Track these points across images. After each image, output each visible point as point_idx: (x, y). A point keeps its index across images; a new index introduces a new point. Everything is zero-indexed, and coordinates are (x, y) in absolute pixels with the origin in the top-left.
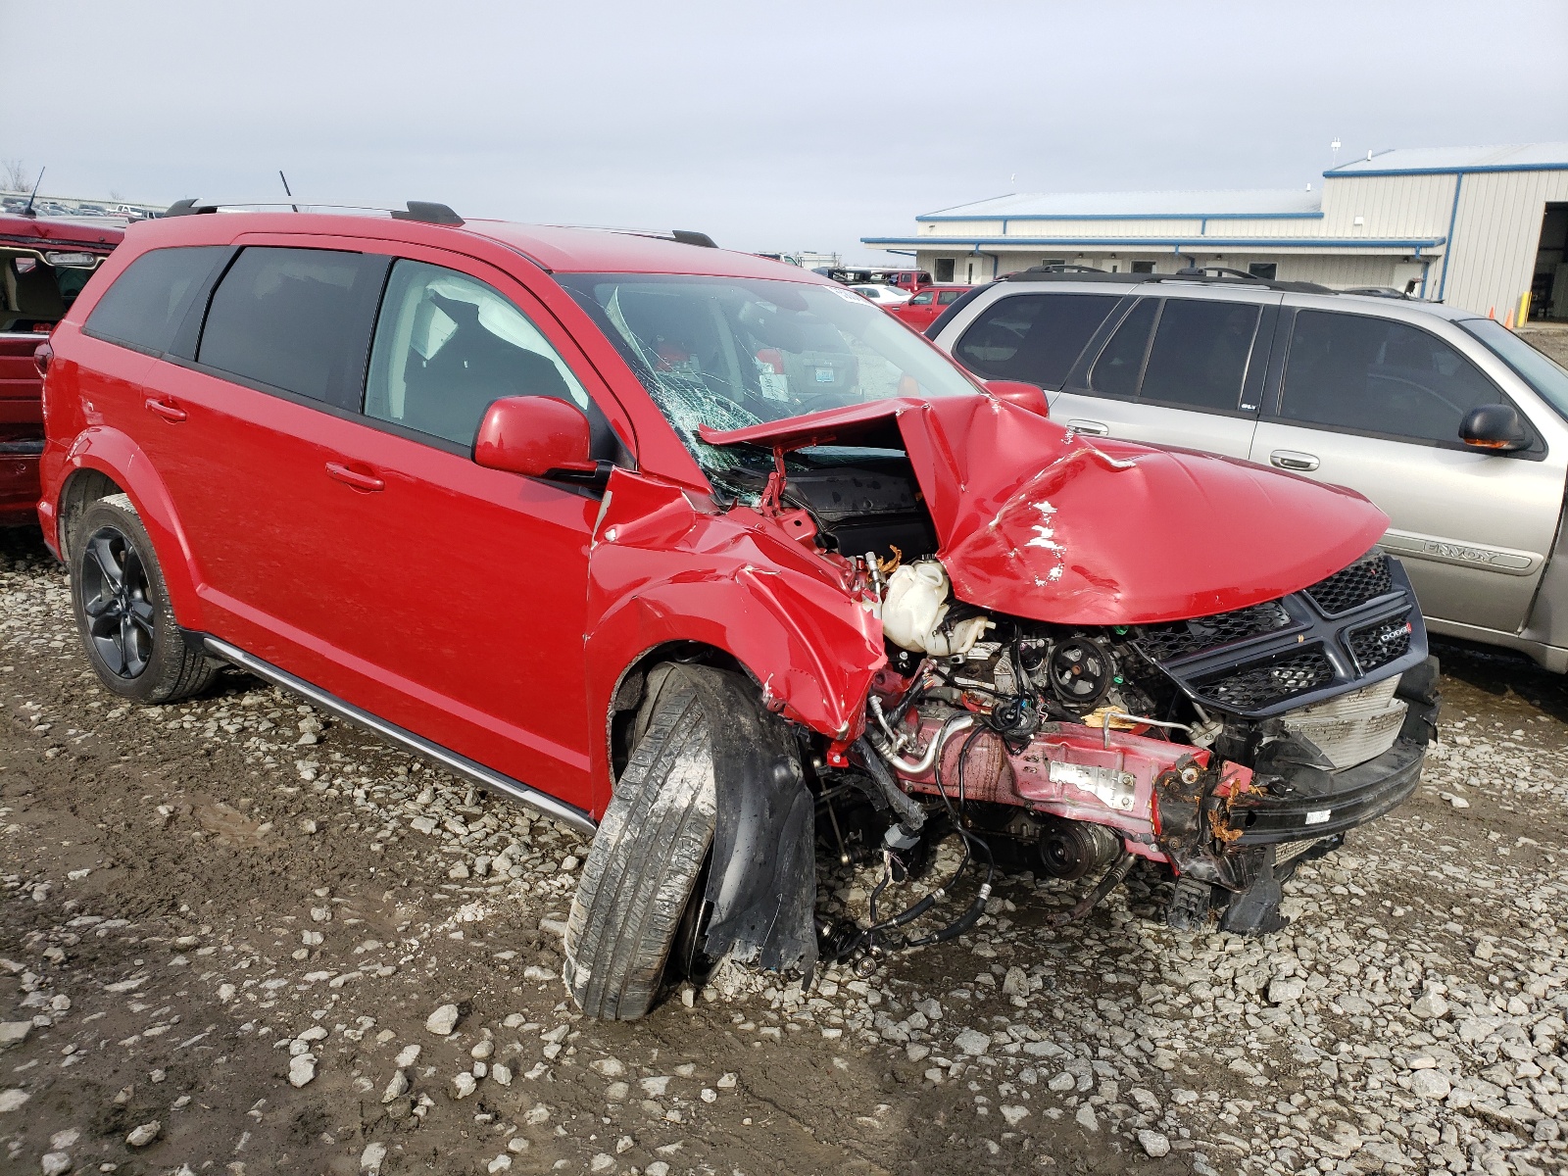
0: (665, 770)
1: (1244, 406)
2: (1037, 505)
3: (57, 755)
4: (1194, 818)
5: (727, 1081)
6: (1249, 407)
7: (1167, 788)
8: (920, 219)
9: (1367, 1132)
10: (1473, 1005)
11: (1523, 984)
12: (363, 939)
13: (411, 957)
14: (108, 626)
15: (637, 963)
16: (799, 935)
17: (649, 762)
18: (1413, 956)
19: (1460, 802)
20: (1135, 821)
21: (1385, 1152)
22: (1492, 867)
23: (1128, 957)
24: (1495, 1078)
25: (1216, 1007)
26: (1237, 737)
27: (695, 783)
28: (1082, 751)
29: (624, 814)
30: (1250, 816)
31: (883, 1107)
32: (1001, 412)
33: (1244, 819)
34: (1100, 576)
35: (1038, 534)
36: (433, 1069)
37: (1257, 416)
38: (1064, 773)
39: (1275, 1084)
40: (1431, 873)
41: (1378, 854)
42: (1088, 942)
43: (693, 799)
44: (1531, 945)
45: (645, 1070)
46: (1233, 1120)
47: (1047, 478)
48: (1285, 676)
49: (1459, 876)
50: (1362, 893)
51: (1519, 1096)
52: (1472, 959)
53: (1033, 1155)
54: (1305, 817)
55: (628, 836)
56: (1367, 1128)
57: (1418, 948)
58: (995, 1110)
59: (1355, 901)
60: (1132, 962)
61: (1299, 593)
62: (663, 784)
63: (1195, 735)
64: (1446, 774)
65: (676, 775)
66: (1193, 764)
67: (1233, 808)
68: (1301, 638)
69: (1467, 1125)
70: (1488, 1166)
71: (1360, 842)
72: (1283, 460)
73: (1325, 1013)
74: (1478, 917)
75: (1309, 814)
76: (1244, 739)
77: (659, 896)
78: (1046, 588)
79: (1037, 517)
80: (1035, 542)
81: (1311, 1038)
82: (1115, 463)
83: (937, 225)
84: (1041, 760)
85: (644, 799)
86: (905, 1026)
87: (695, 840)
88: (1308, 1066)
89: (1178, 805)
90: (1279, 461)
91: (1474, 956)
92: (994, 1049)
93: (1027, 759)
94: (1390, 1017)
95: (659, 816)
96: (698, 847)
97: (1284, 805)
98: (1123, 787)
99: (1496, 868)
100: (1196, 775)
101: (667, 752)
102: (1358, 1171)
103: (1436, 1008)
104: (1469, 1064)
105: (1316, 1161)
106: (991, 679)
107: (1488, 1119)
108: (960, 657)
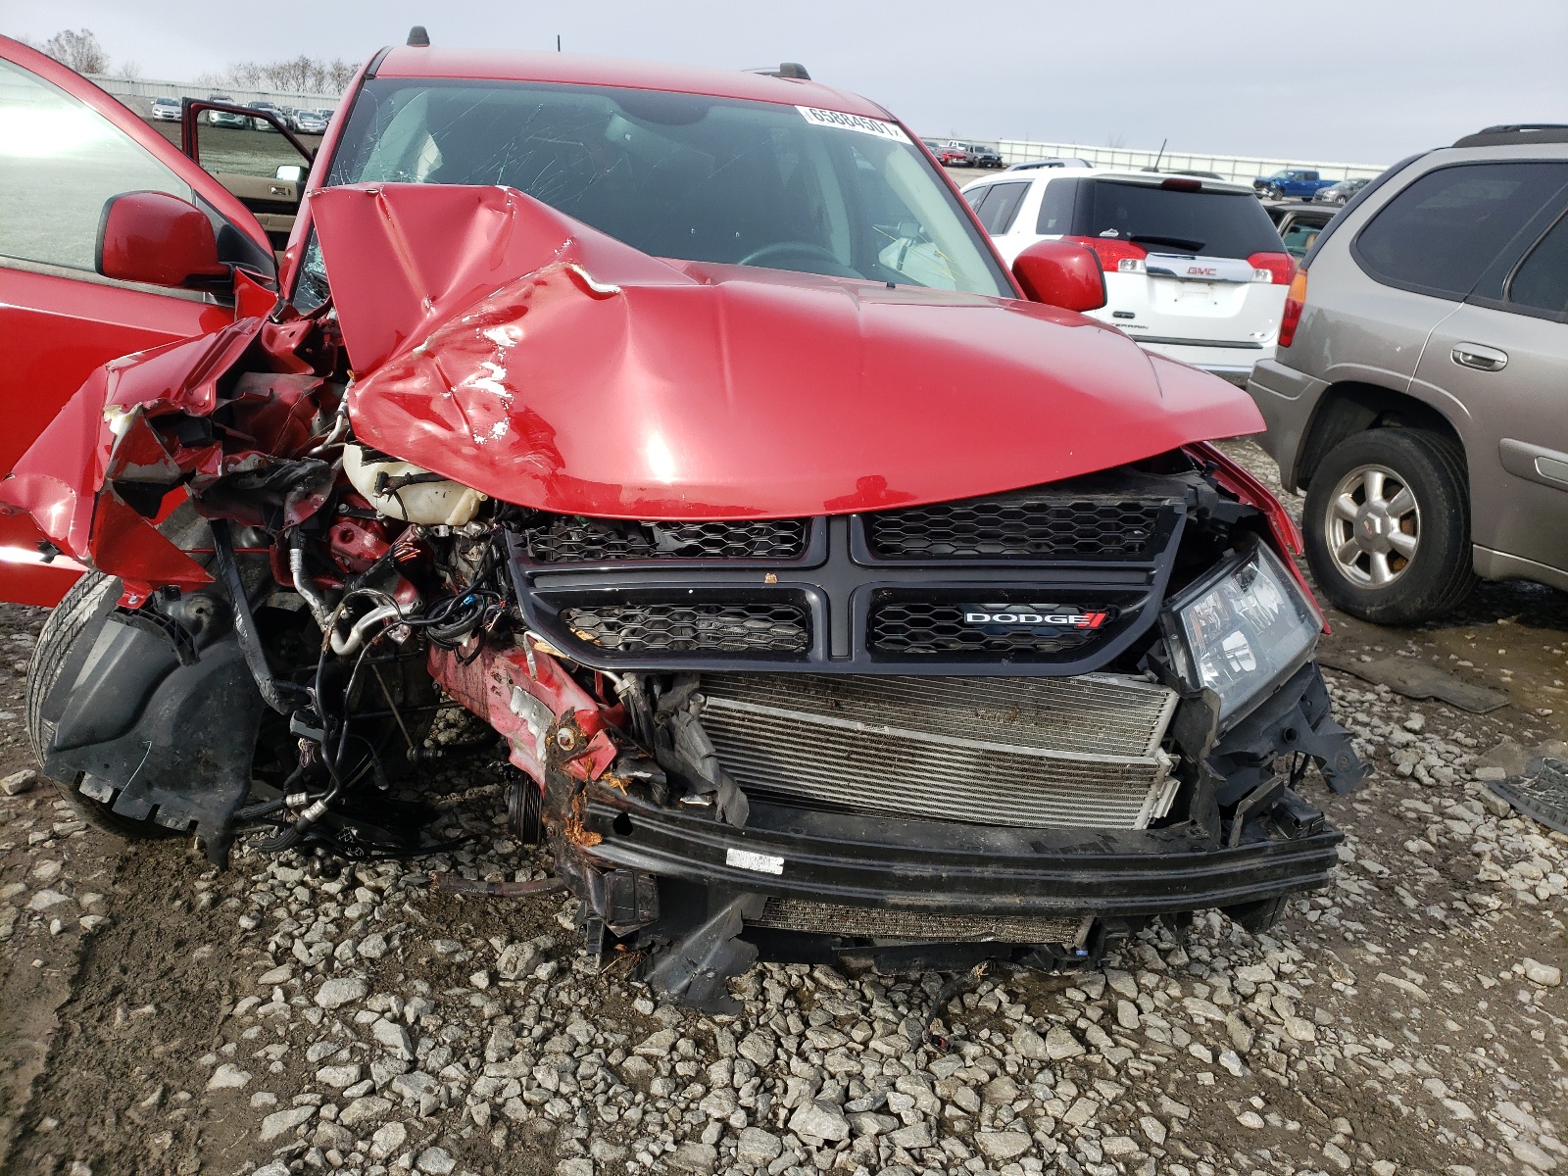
2: (491, 335)
5: (88, 922)
16: (197, 798)
30: (620, 821)
33: (609, 821)
35: (487, 374)
38: (520, 705)
54: (722, 853)
58: (219, 1063)
63: (619, 688)
66: (572, 723)
68: (771, 578)
75: (731, 851)
78: (484, 448)
79: (490, 349)
80: (480, 384)
82: (593, 285)
84: (505, 682)
89: (558, 777)
93: (495, 676)
97: (671, 820)
100: (572, 740)
108: (441, 528)
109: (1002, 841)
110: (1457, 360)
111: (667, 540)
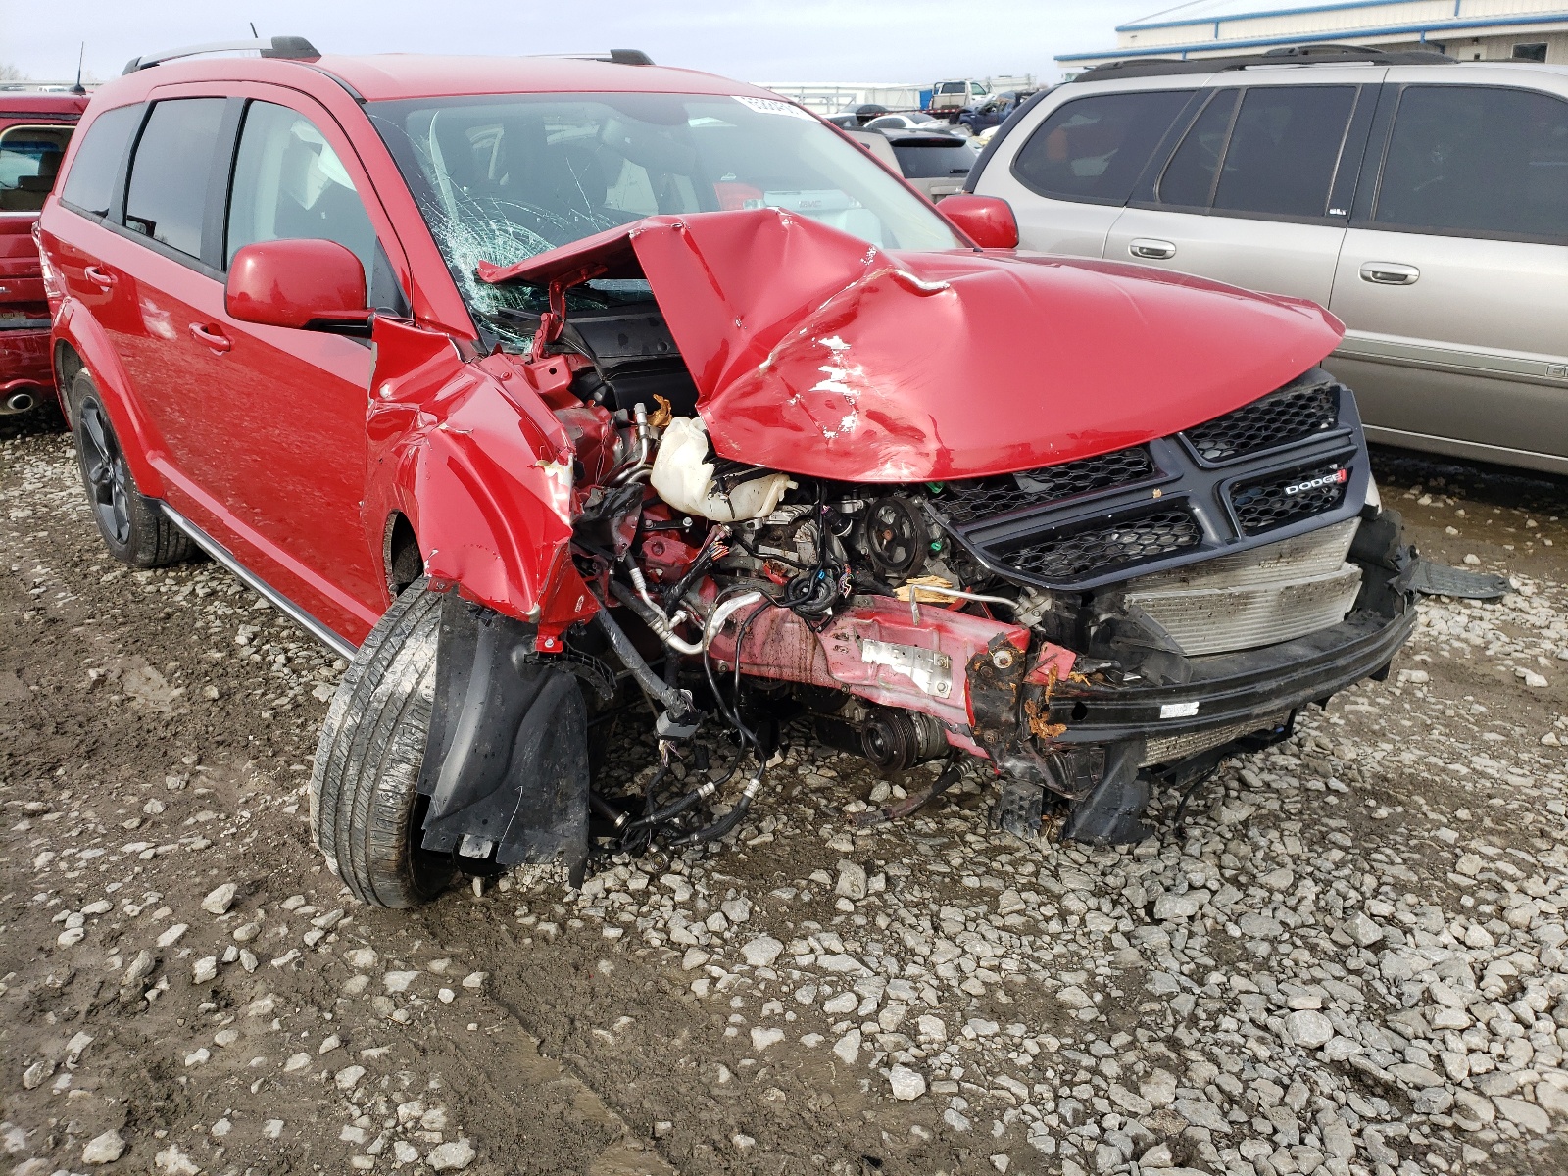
0: (393, 651)
1: (1332, 211)
2: (825, 341)
3: (33, 618)
4: (1011, 708)
5: (474, 980)
6: (1338, 211)
7: (979, 674)
8: (1120, 30)
9: (1187, 1084)
10: (1417, 932)
11: (1503, 909)
12: (202, 808)
13: (234, 830)
14: (106, 495)
15: (373, 855)
16: (558, 829)
17: (379, 644)
18: (1372, 867)
19: (1535, 680)
20: (952, 710)
21: (1195, 1111)
22: (1542, 761)
23: (1004, 858)
24: (1400, 1027)
25: (1083, 921)
26: (1067, 614)
27: (421, 666)
28: (894, 629)
29: (347, 698)
30: (1077, 709)
31: (625, 1020)
32: (792, 227)
33: (1069, 712)
34: (904, 423)
35: (827, 376)
36: (188, 951)
37: (1347, 222)
38: (877, 653)
39: (1104, 1018)
40: (1451, 767)
41: (1393, 742)
42: (970, 837)
43: (418, 683)
44: (1542, 860)
45: (396, 963)
46: (1025, 1060)
47: (837, 306)
48: (1126, 539)
49: (1489, 771)
50: (1342, 787)
51: (1419, 1052)
52: (1451, 875)
53: (763, 1088)
54: (1158, 710)
55: (349, 722)
56: (1190, 1080)
57: (1384, 858)
58: (745, 1031)
59: (1332, 799)
60: (1011, 864)
61: (1174, 436)
62: (388, 666)
63: (1021, 611)
64: (1534, 645)
65: (404, 656)
66: (1007, 645)
67: (1051, 698)
68: (1157, 493)
69: (1326, 1082)
70: (1326, 1140)
71: (1377, 727)
72: (1375, 273)
73: (1218, 934)
74: (1487, 823)
75: (1164, 707)
76: (1074, 617)
77: (382, 786)
78: (836, 441)
79: (825, 355)
80: (821, 386)
81: (1182, 964)
82: (922, 285)
83: (1139, 34)
84: (852, 639)
85: (367, 683)
86: (697, 928)
87: (417, 728)
88: (1159, 999)
89: (992, 693)
90: (1371, 275)
91: (1455, 871)
92: (782, 961)
93: (837, 637)
94: (1299, 942)
95: (380, 702)
96: (420, 735)
97: (1123, 696)
98: (939, 670)
99: (1547, 761)
100: (1010, 659)
101: (398, 631)
102: (1148, 1133)
103: (1364, 935)
104: (1375, 1006)
105: (1103, 1115)
106: (793, 548)
107: (1364, 1078)
108: (755, 522)
109: (1299, 651)
110: (1135, 254)
111: (1032, 486)
